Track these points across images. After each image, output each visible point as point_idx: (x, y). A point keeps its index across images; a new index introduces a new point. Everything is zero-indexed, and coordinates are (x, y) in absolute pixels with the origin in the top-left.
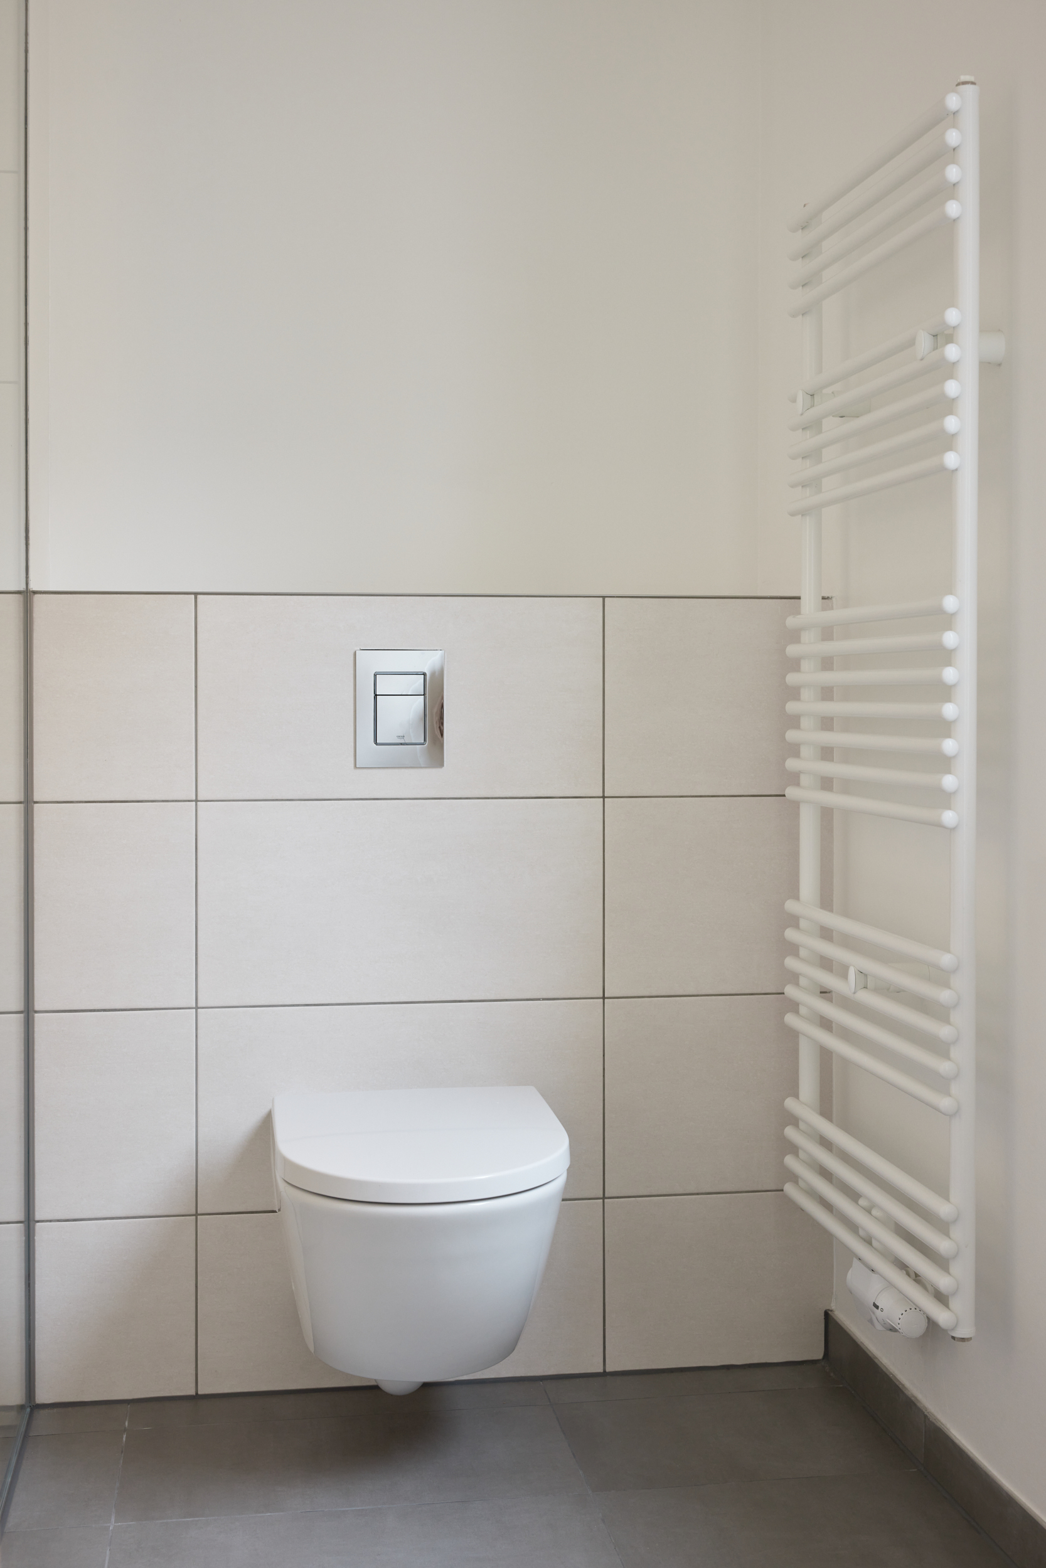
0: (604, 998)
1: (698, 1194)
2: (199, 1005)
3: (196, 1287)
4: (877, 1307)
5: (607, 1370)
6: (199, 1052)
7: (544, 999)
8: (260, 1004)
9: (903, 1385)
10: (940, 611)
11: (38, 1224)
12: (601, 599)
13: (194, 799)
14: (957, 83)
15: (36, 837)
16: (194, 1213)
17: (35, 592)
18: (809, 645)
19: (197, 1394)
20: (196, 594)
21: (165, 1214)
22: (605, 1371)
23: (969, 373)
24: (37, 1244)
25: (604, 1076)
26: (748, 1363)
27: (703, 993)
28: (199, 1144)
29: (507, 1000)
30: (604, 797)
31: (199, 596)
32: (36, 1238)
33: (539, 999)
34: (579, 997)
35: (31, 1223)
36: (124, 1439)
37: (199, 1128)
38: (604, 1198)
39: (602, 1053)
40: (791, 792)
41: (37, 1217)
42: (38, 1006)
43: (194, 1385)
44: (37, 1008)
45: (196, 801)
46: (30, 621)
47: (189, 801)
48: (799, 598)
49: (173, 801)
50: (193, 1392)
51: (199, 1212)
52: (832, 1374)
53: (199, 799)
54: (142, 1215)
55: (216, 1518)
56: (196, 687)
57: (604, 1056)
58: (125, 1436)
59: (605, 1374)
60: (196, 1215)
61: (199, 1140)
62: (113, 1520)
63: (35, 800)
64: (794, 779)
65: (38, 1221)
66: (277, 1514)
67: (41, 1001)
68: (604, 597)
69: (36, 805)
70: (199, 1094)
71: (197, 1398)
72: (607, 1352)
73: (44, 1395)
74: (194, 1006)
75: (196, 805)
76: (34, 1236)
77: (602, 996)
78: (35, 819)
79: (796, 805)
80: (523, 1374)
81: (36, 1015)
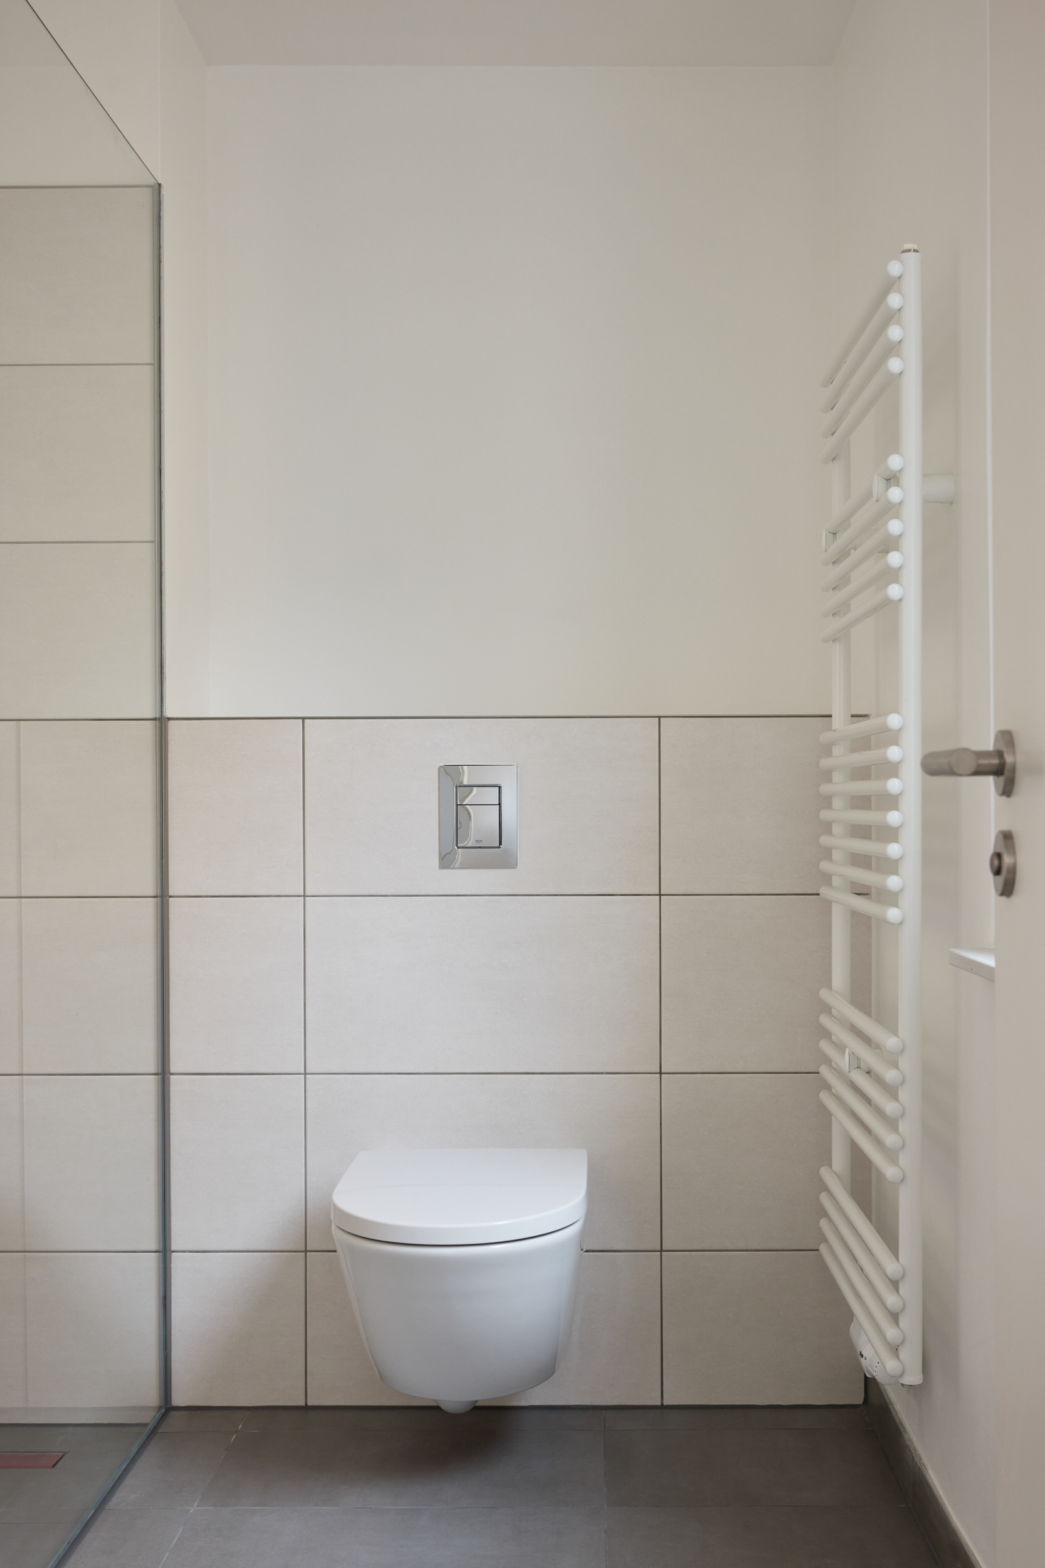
0: (661, 1073)
1: (747, 1251)
2: (308, 1071)
3: (306, 1313)
4: (862, 1356)
5: (665, 1404)
6: (307, 1112)
7: (607, 1073)
8: (359, 1072)
9: (904, 1429)
10: (886, 729)
11: (173, 1254)
12: (657, 719)
13: (303, 894)
14: (901, 251)
15: (171, 926)
16: (304, 1250)
17: (169, 719)
18: (841, 757)
19: (306, 1405)
20: (303, 719)
21: (279, 1250)
22: (662, 1404)
23: (913, 513)
24: (173, 1271)
25: (661, 1142)
26: (793, 1404)
27: (751, 1071)
28: (308, 1191)
29: (574, 1073)
30: (660, 895)
31: (306, 720)
32: (172, 1265)
33: (602, 1073)
34: (638, 1072)
35: (168, 1253)
36: (233, 1439)
37: (308, 1177)
38: (661, 1251)
39: (659, 1122)
40: (824, 891)
41: (173, 1248)
42: (173, 1068)
43: (304, 1397)
44: (172, 1071)
45: (305, 896)
46: (165, 743)
47: (298, 896)
48: (831, 716)
49: (285, 896)
50: (302, 1403)
51: (308, 1249)
52: (866, 1418)
53: (306, 894)
54: (259, 1249)
55: (280, 1508)
56: (304, 798)
57: (661, 1124)
58: (234, 1437)
59: (662, 1407)
60: (306, 1251)
61: (308, 1188)
62: (196, 1504)
63: (170, 895)
64: (827, 879)
65: (174, 1252)
66: (332, 1508)
67: (176, 1064)
68: (659, 717)
69: (171, 899)
70: (307, 1147)
71: (306, 1408)
72: (664, 1388)
73: (178, 1400)
74: (303, 1072)
75: (304, 899)
76: (170, 1263)
77: (659, 1071)
78: (170, 911)
79: (828, 904)
80: (588, 1403)
81: (172, 1077)
